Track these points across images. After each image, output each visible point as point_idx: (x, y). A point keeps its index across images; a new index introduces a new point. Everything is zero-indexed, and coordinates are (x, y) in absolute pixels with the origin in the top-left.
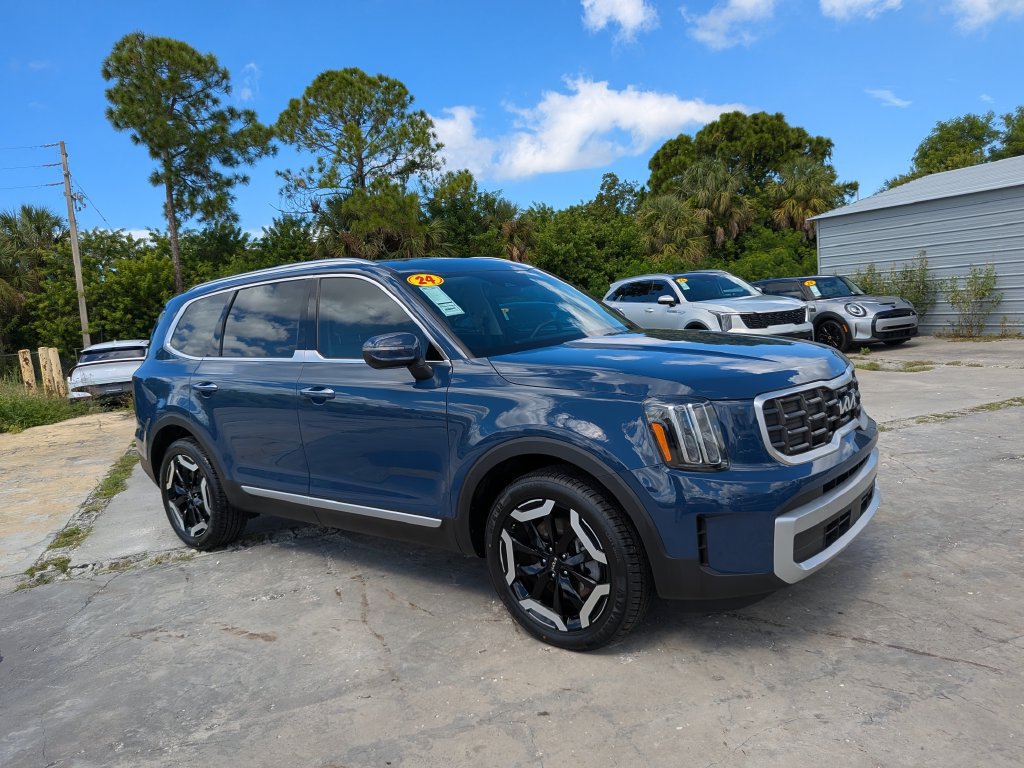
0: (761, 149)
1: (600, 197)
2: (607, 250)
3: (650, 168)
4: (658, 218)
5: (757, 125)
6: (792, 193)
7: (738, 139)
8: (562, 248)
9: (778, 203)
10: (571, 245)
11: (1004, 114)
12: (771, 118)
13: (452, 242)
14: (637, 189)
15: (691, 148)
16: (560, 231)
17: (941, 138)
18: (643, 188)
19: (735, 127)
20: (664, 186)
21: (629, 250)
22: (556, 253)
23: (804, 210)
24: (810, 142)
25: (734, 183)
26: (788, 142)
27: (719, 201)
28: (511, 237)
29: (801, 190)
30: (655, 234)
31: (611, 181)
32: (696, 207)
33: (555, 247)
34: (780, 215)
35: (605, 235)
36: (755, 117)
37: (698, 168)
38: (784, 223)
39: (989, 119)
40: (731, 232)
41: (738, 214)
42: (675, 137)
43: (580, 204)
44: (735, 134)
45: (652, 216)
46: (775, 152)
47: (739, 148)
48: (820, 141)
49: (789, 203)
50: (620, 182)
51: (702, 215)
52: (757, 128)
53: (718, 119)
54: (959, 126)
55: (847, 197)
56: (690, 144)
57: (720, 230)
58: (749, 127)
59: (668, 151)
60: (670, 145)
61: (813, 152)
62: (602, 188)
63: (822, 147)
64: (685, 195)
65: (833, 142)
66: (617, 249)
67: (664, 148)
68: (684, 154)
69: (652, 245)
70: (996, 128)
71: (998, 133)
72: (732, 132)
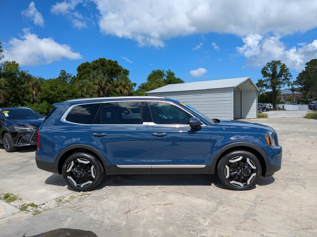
0: (111, 70)
1: (60, 77)
2: (67, 95)
3: (77, 70)
4: (84, 86)
5: (110, 63)
6: (121, 84)
7: (105, 66)
8: (53, 93)
9: (117, 86)
10: (56, 92)
11: (166, 71)
12: (114, 62)
13: (9, 87)
14: (72, 76)
15: (91, 66)
16: (52, 87)
17: (154, 74)
18: (74, 76)
19: (104, 63)
20: (83, 77)
21: (75, 95)
22: (51, 94)
23: (124, 89)
24: (124, 70)
25: (106, 79)
26: (119, 69)
27: (102, 84)
28: (33, 87)
29: (123, 84)
30: (83, 91)
31: (63, 73)
32: (94, 84)
33: (50, 92)
34: (118, 90)
35: (66, 90)
36: (109, 61)
37: (95, 73)
38: (119, 92)
39: (163, 71)
40: (105, 93)
41: (107, 88)
42: (85, 62)
43: (53, 78)
44: (104, 64)
45: (81, 86)
46: (115, 72)
47: (105, 69)
48: (126, 71)
49: (120, 87)
50: (67, 73)
51: (97, 87)
52: (110, 64)
53: (98, 59)
54: (157, 72)
55: (134, 87)
56: (90, 65)
57: (101, 92)
58: (108, 63)
59: (83, 66)
60: (84, 64)
61: (124, 73)
62: (60, 74)
63: (126, 72)
64: (90, 80)
65: (129, 71)
66: (71, 95)
67: (82, 65)
68: (89, 68)
69: (82, 94)
70: (165, 74)
71: (165, 75)
72: (103, 63)
